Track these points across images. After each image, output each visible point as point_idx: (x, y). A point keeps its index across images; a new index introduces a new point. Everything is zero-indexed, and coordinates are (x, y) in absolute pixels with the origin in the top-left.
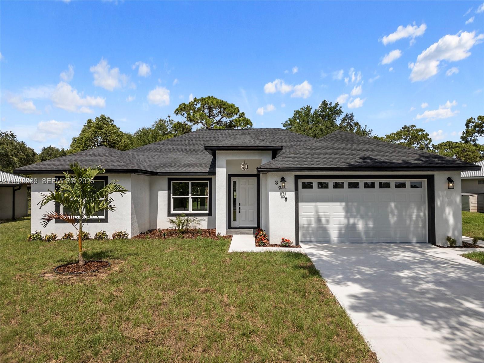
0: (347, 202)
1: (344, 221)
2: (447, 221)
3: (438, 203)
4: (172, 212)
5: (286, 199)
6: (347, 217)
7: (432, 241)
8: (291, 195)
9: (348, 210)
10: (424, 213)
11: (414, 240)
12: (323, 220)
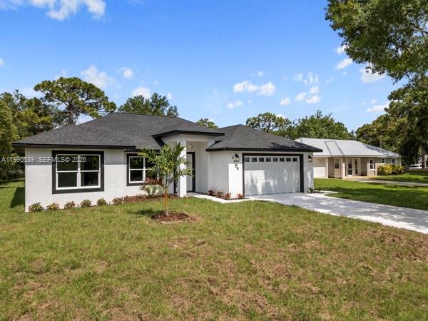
0: (266, 170)
1: (264, 181)
2: (308, 179)
3: (305, 169)
4: (130, 182)
5: (238, 169)
6: (266, 179)
7: (302, 190)
8: (240, 166)
9: (266, 174)
10: (298, 176)
11: (294, 191)
12: (255, 181)
